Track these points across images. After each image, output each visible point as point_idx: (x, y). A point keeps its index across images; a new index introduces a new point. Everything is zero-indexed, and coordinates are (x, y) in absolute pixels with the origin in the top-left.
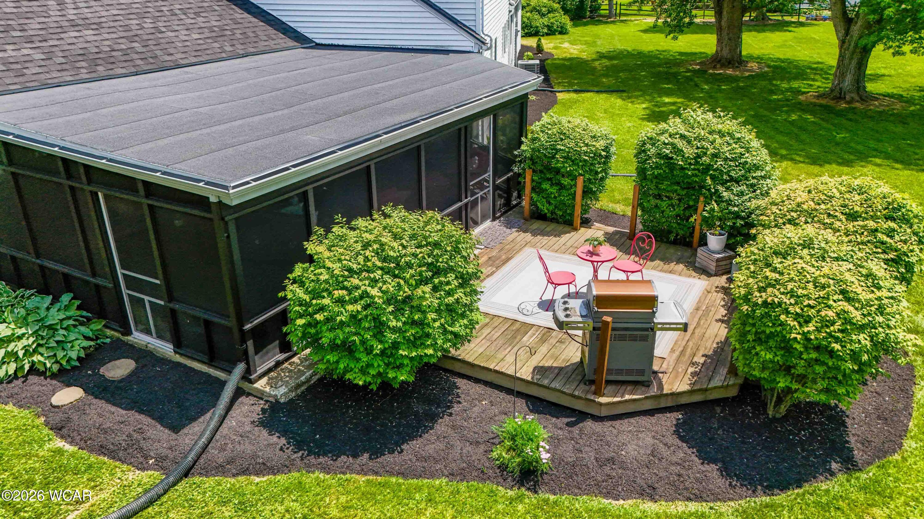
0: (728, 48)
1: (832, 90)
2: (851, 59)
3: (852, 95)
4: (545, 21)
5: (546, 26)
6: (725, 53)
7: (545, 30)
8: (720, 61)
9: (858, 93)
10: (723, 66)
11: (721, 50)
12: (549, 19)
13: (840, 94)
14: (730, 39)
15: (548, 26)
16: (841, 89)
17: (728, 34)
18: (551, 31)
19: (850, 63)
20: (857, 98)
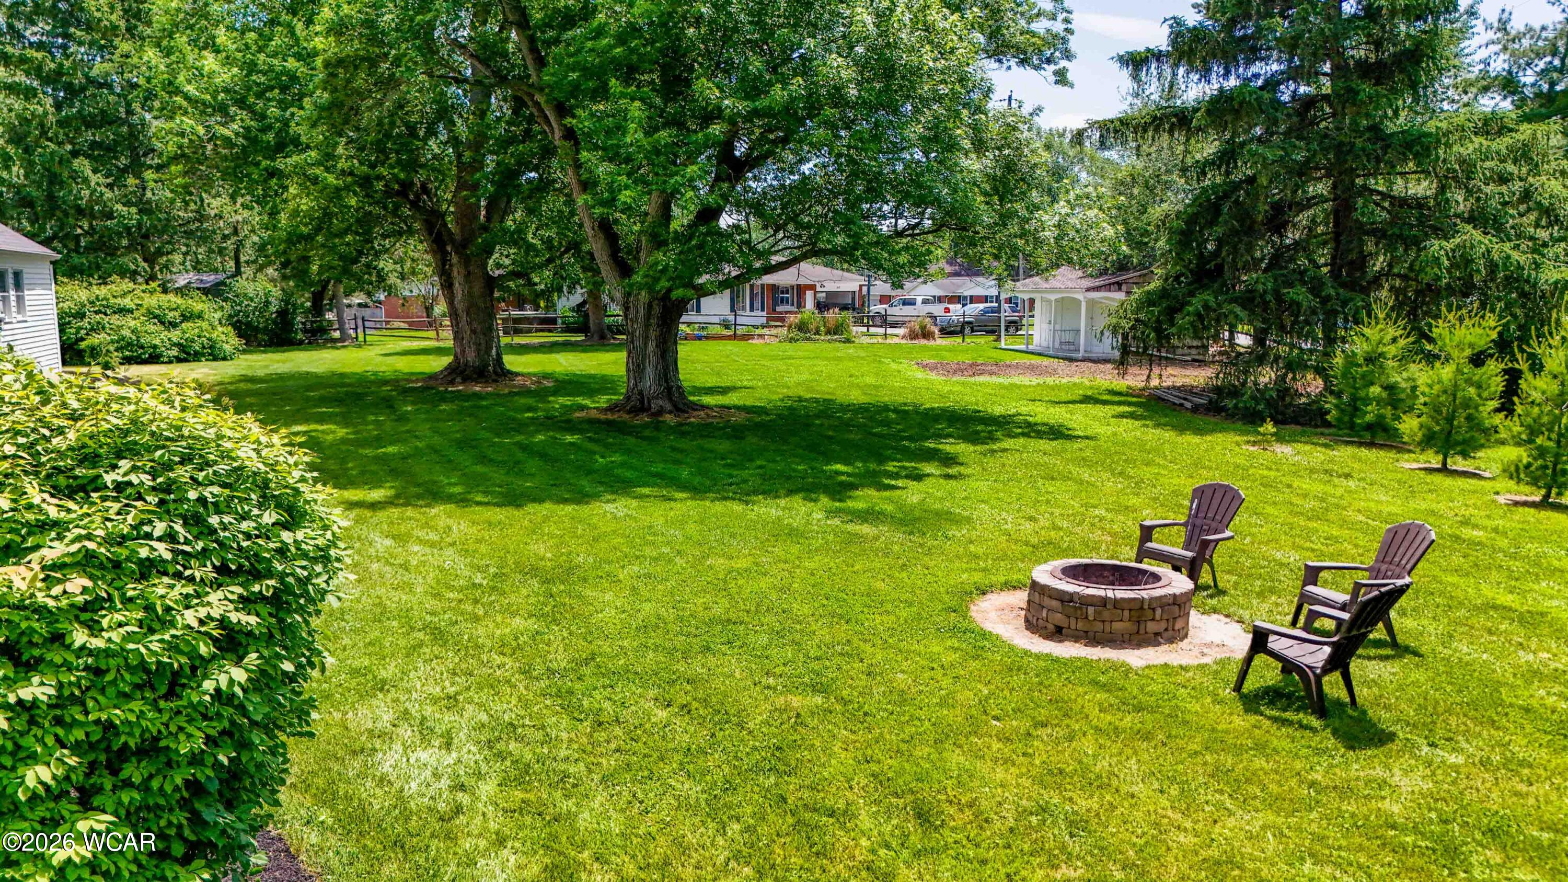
0: (473, 348)
1: (628, 398)
2: (646, 338)
3: (661, 402)
4: (175, 335)
5: (175, 345)
6: (471, 356)
7: (174, 352)
8: (462, 372)
9: (670, 400)
10: (465, 380)
11: (463, 352)
12: (184, 332)
13: (642, 402)
14: (473, 332)
15: (179, 345)
16: (641, 393)
17: (470, 323)
18: (188, 354)
19: (646, 344)
20: (668, 407)
